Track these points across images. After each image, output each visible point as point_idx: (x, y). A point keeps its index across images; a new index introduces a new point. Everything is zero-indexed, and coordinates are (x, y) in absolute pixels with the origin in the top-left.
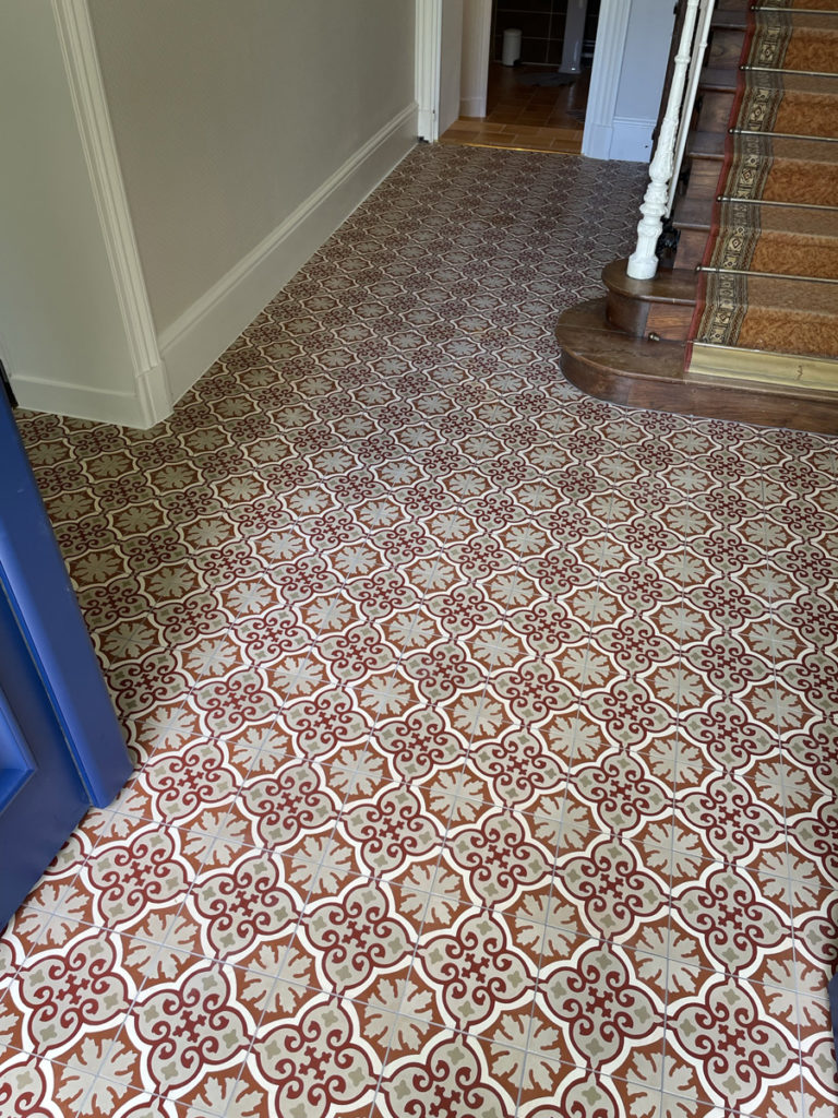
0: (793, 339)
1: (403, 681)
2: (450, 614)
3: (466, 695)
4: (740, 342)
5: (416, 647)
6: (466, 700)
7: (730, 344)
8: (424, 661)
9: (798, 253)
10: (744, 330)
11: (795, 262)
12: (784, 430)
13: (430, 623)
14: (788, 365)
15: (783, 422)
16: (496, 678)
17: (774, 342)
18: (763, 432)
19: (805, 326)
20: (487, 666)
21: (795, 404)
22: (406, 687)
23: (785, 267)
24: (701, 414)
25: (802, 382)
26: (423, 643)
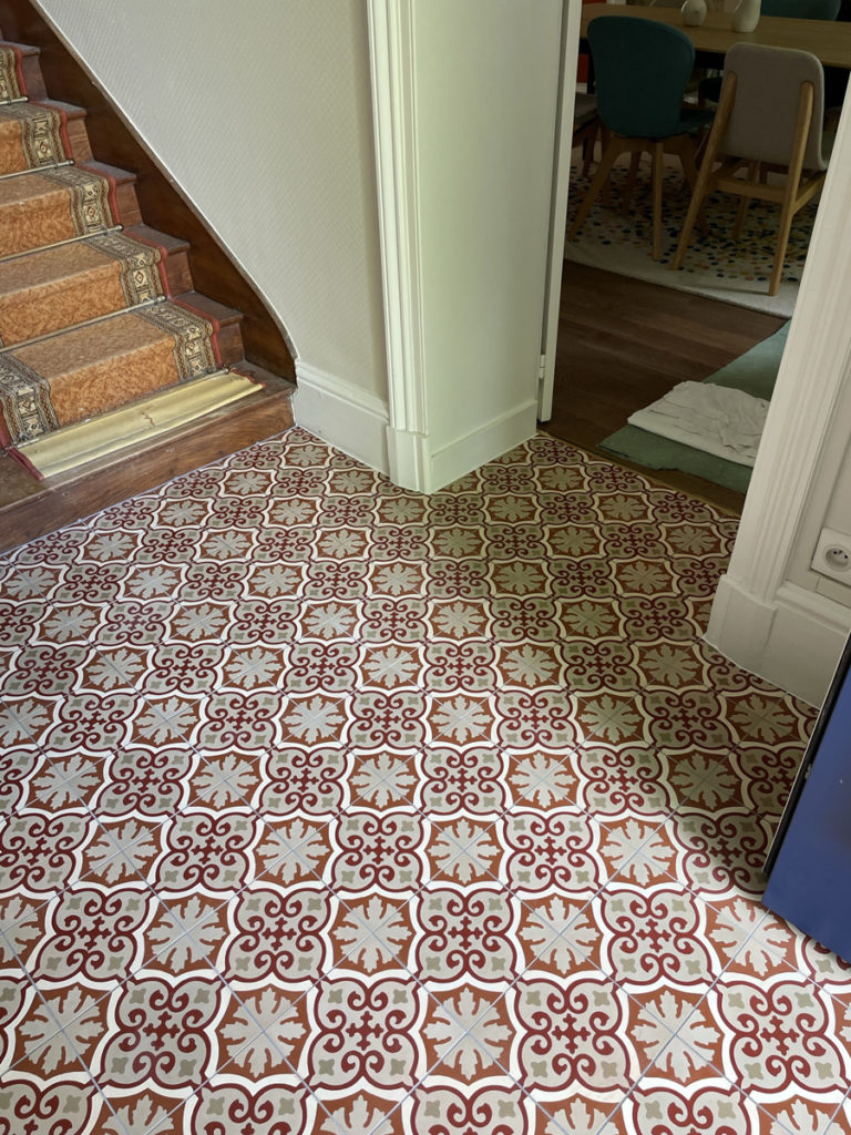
0: (110, 391)
1: (131, 1102)
2: (86, 956)
3: (222, 1025)
4: (61, 422)
5: (94, 1041)
6: (229, 1031)
7: (54, 429)
8: (125, 1047)
9: (43, 306)
10: (57, 407)
11: (46, 317)
12: (176, 479)
13: (75, 995)
14: (130, 418)
15: (171, 474)
16: (228, 967)
17: (95, 404)
18: (162, 493)
19: (114, 374)
20: (202, 965)
21: (170, 450)
22: (145, 1105)
23: (40, 327)
24: (89, 513)
25: (160, 426)
26: (96, 1028)
